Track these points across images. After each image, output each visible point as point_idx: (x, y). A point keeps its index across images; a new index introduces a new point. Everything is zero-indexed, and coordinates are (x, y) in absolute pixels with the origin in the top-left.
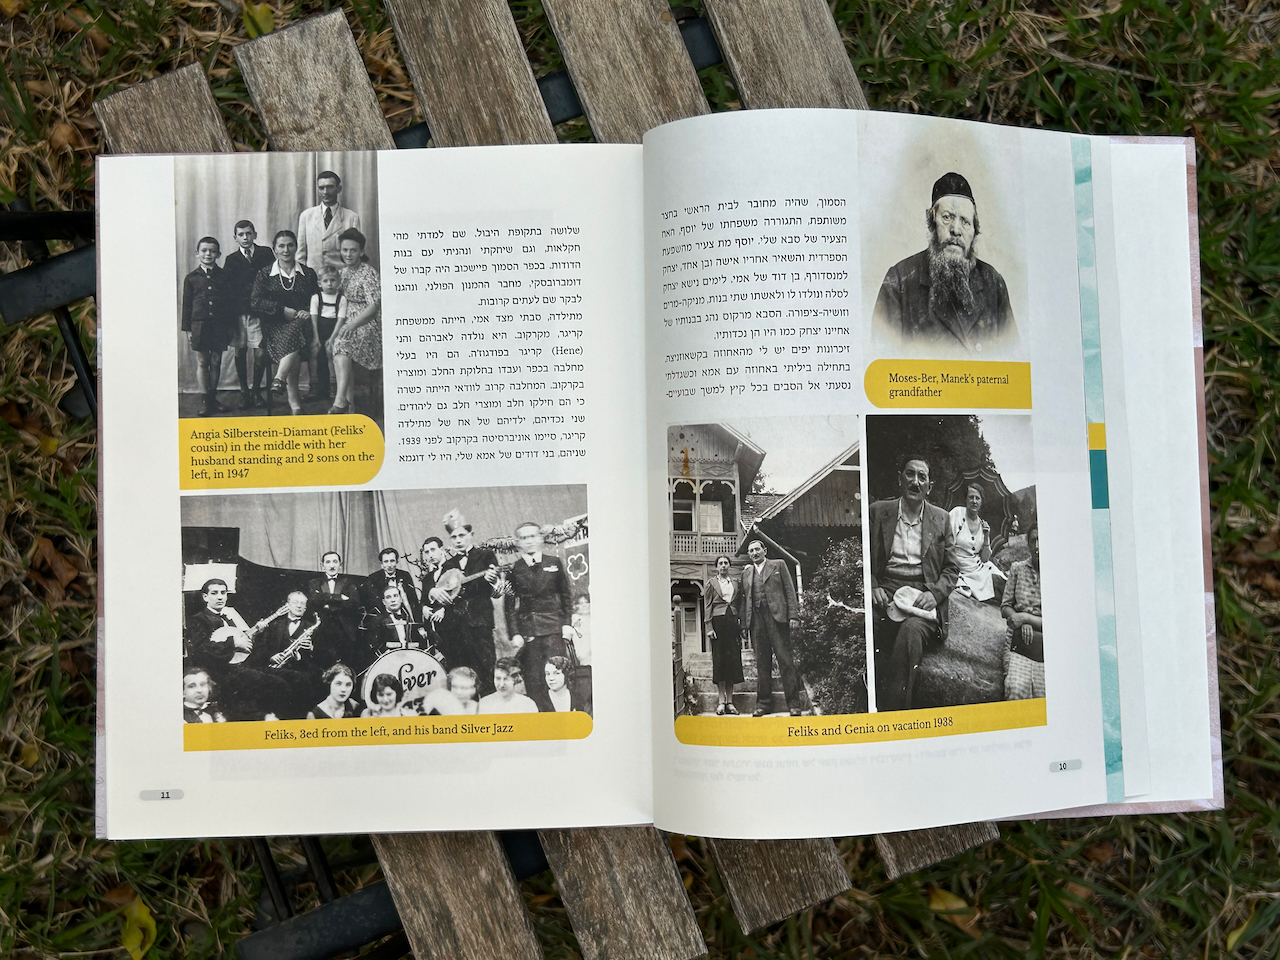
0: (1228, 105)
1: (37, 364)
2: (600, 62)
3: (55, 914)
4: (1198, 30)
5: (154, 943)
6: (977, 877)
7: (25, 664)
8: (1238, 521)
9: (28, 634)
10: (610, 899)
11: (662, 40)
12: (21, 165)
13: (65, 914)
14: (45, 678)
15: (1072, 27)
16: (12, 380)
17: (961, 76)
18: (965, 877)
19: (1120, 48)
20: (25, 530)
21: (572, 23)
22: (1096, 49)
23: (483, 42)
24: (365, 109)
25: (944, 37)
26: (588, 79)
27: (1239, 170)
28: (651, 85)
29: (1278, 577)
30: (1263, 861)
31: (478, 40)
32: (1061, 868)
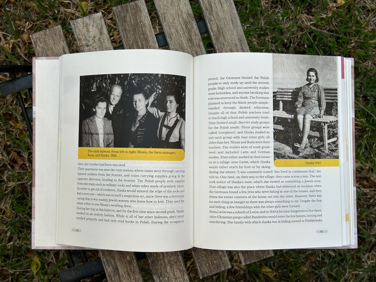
0: (361, 44)
1: (15, 102)
2: (173, 31)
3: (12, 259)
4: (353, 23)
5: (40, 269)
6: (275, 263)
7: (7, 187)
8: (357, 165)
9: (9, 179)
10: (163, 267)
11: (191, 25)
12: (13, 45)
13: (15, 259)
14: (13, 192)
15: (317, 20)
16: (8, 107)
17: (284, 32)
18: (272, 262)
19: (331, 27)
20: (9, 149)
21: (166, 19)
22: (324, 26)
23: (141, 23)
24: (106, 41)
25: (280, 21)
26: (170, 35)
27: (363, 64)
28: (187, 38)
29: (368, 182)
30: (358, 263)
31: (139, 23)
32: (300, 262)
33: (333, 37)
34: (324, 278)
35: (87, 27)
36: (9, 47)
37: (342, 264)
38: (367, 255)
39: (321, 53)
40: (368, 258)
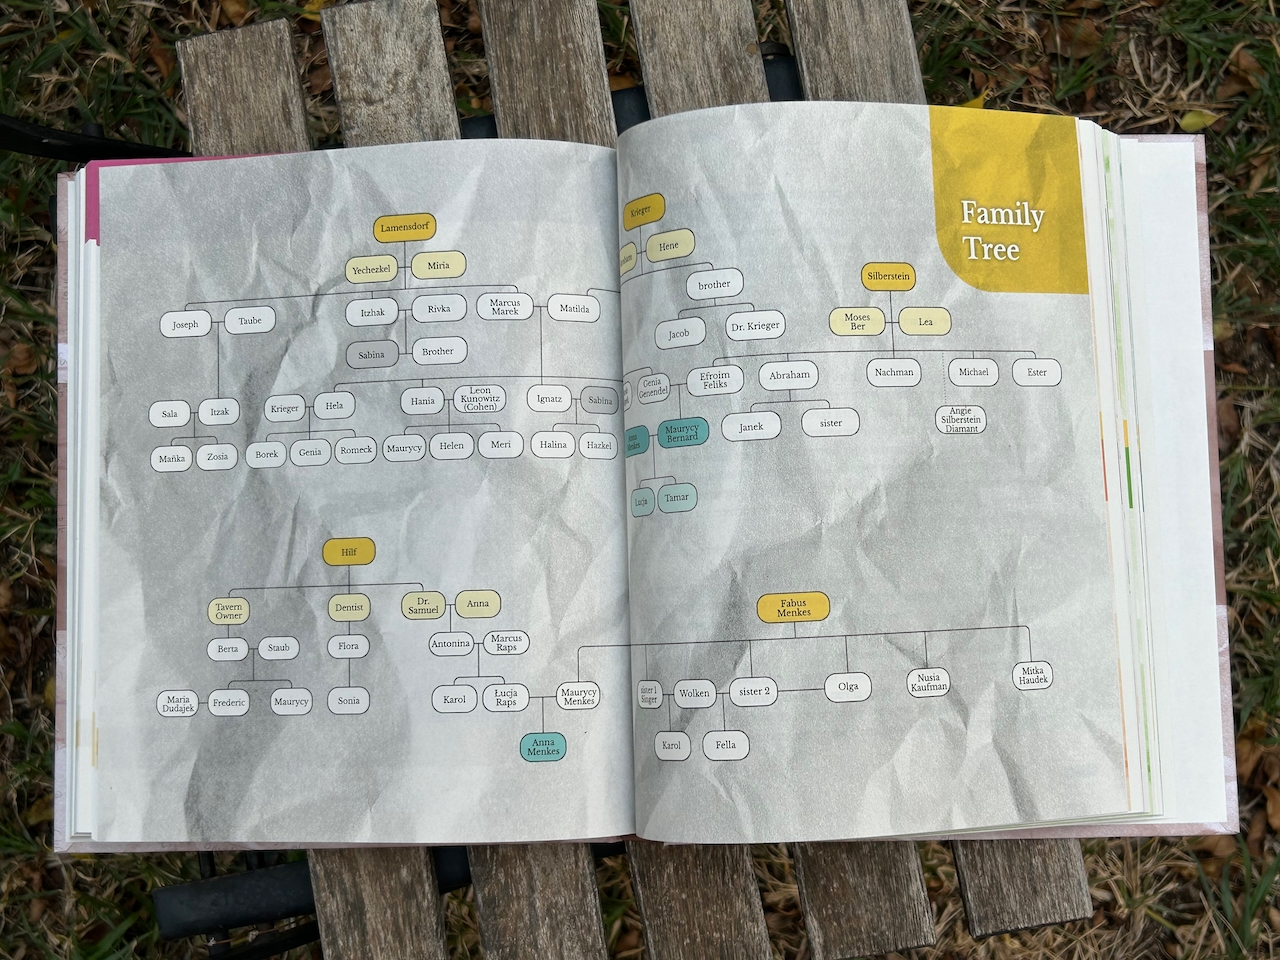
2: (677, 83)
10: (525, 925)
11: (744, 72)
21: (656, 40)
23: (566, 44)
24: (436, 91)
26: (662, 98)
31: (561, 41)
35: (377, 36)
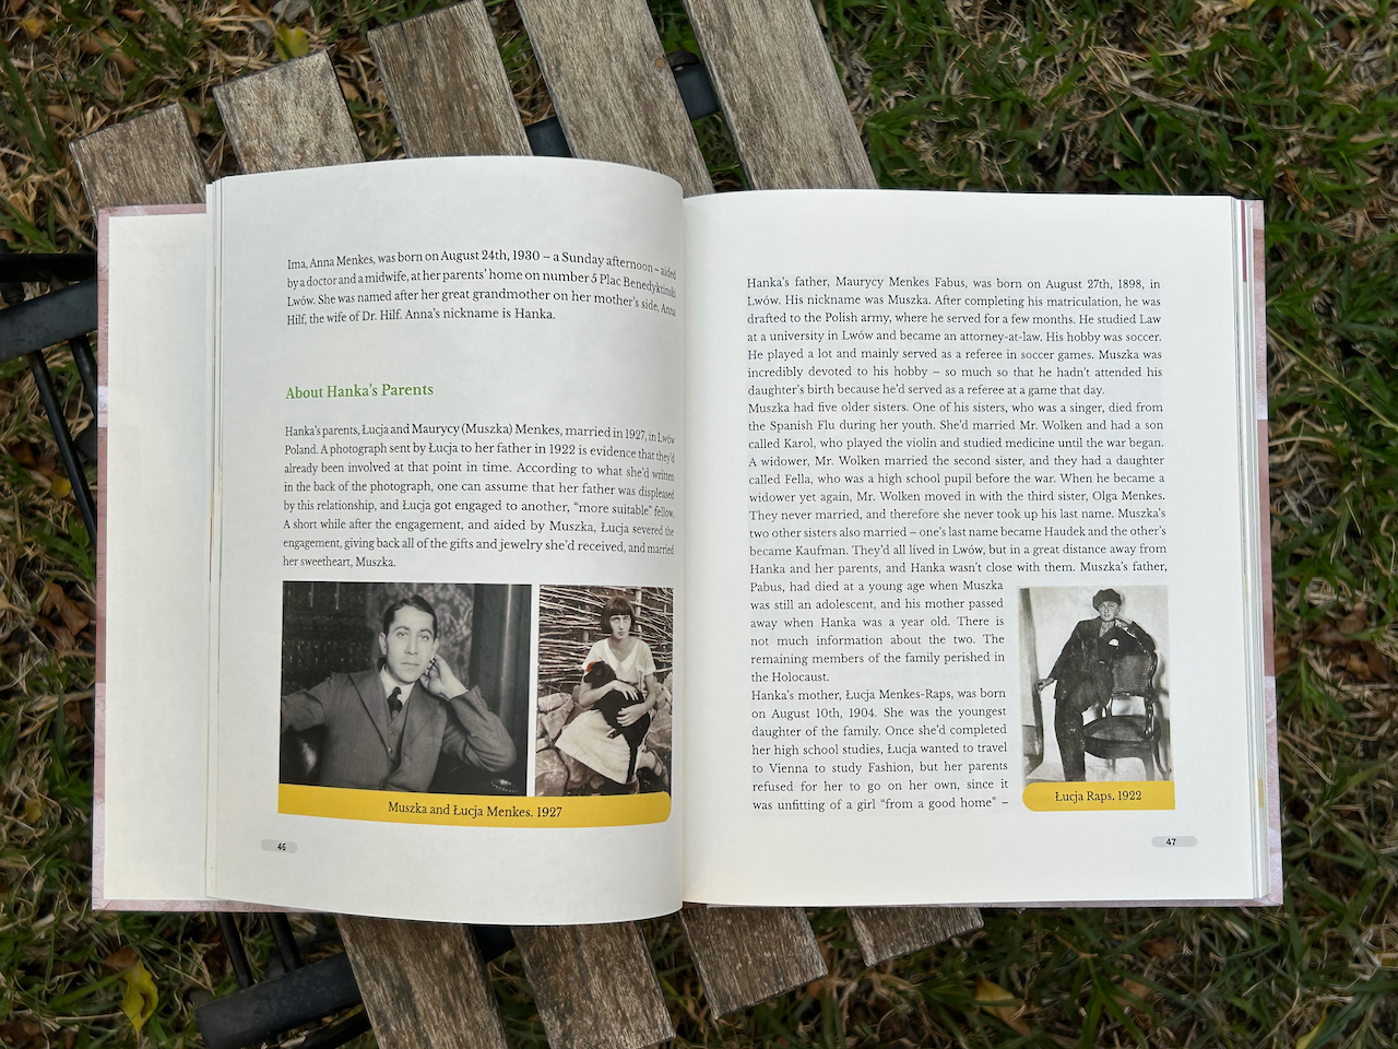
0: (1325, 150)
2: (589, 109)
3: (53, 976)
4: (1292, 70)
5: (156, 1011)
6: (1025, 970)
7: (31, 715)
8: (1321, 596)
9: (36, 683)
10: (576, 979)
11: (655, 88)
12: (40, 193)
13: (64, 976)
14: (50, 730)
15: (1157, 65)
16: (25, 418)
17: (1035, 115)
18: (1014, 970)
19: (1208, 89)
20: (35, 574)
21: (562, 68)
22: (1183, 88)
23: (471, 86)
25: (1019, 73)
26: (578, 127)
27: (1334, 221)
28: (642, 135)
29: (1364, 659)
30: (1336, 963)
31: (465, 84)
32: (1118, 963)
33: (1217, 127)
34: (1212, 1022)
35: (276, 106)
36: (25, 203)
37: (1278, 968)
38: (1371, 930)
39: (1173, 185)
40: (1376, 942)
